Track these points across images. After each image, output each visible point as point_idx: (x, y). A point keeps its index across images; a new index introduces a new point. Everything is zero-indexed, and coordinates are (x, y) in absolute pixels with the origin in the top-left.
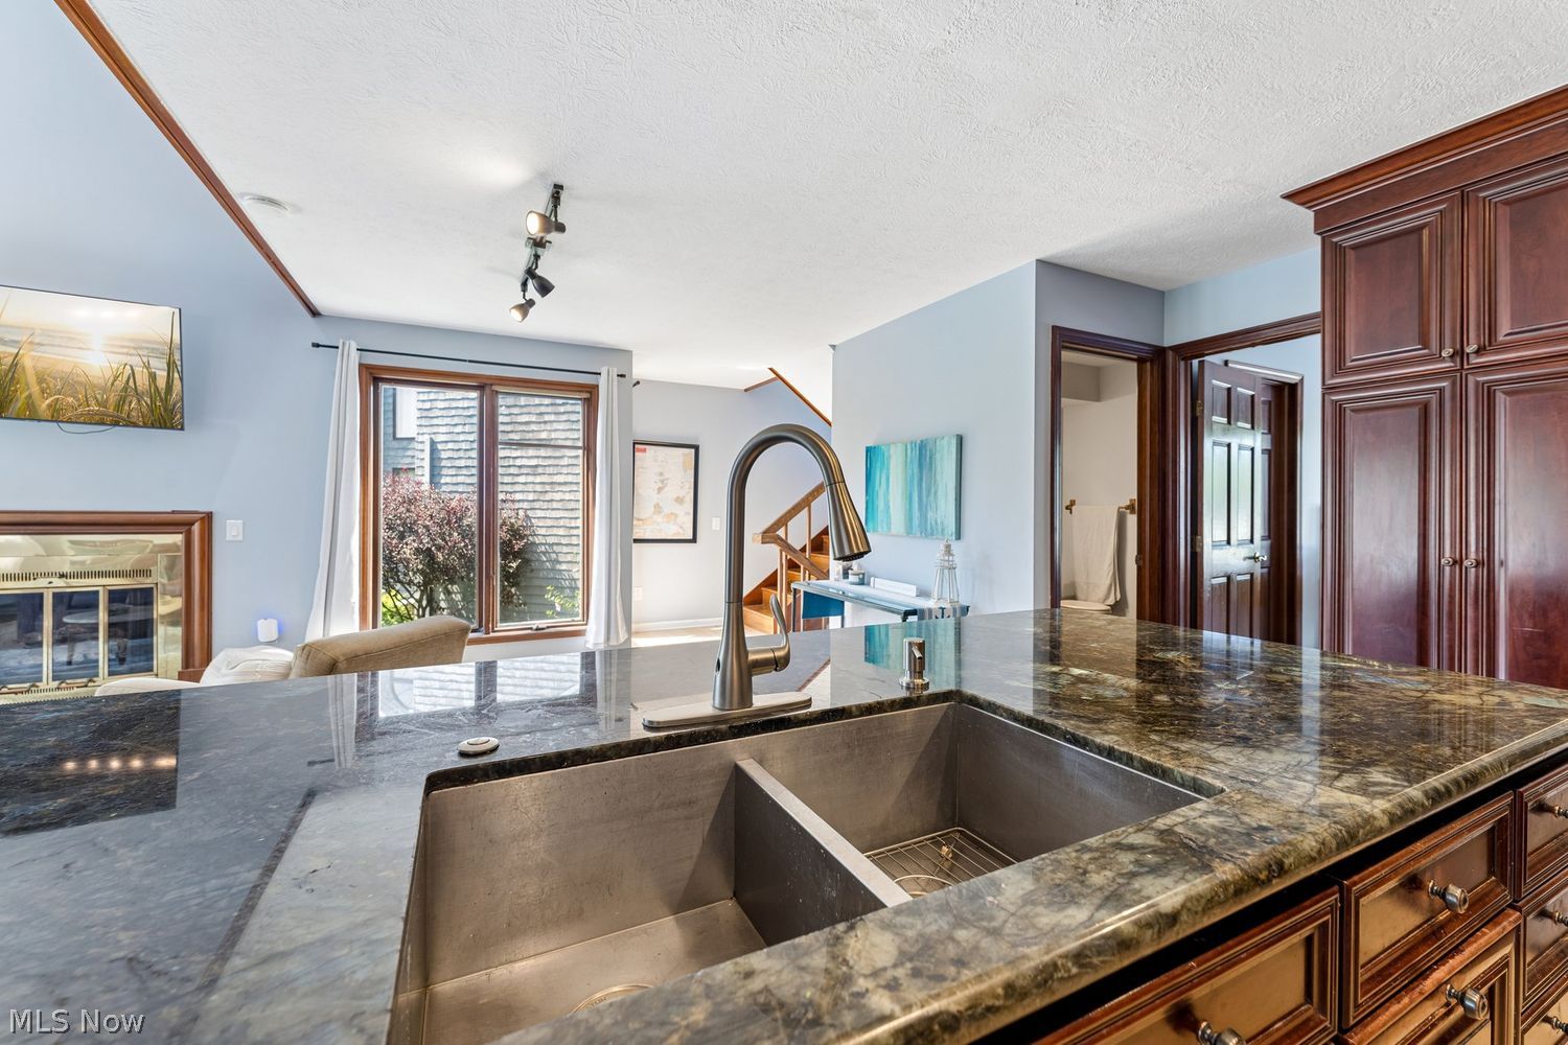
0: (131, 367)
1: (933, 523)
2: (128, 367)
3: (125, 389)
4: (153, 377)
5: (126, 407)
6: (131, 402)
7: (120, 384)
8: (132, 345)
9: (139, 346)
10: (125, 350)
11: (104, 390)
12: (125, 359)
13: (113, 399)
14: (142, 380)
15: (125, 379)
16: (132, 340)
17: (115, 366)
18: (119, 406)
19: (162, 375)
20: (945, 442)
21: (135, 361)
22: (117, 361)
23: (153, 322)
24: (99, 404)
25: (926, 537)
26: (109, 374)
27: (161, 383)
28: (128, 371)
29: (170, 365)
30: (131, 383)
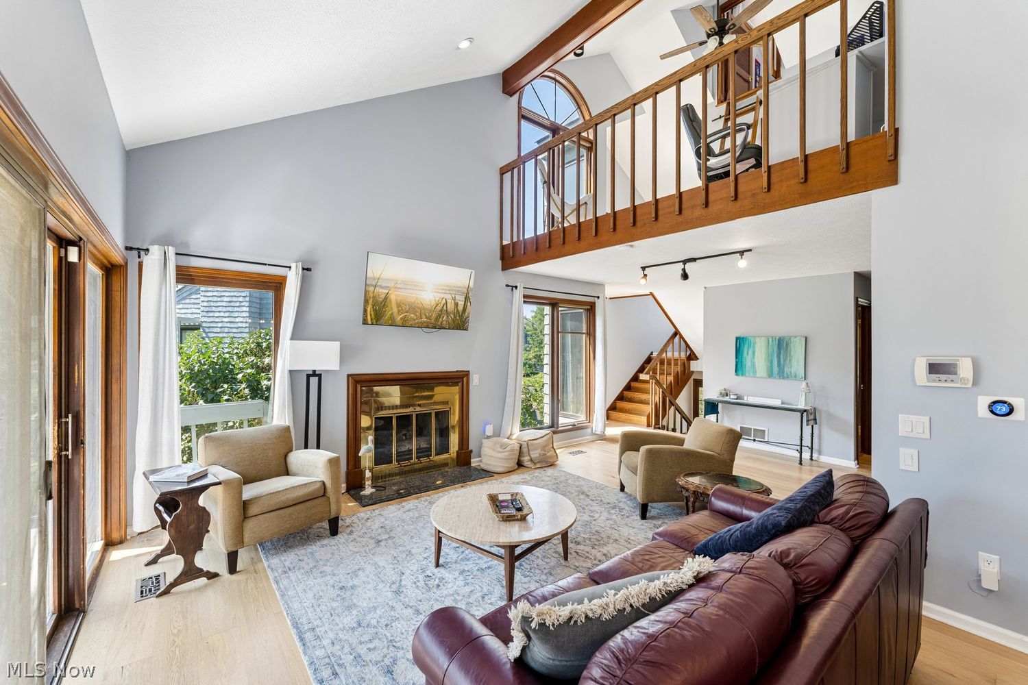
0: (446, 300)
1: (789, 373)
2: (444, 300)
3: (441, 311)
4: (456, 305)
5: (441, 320)
6: (443, 317)
7: (439, 308)
8: (447, 288)
9: (450, 289)
10: (444, 291)
11: (430, 311)
12: (443, 296)
13: (434, 316)
14: (451, 306)
15: (442, 305)
16: (447, 286)
17: (437, 299)
18: (437, 319)
19: (461, 304)
20: (797, 339)
21: (448, 297)
22: (438, 296)
23: (460, 277)
24: (427, 318)
25: (783, 378)
26: (433, 303)
27: (461, 308)
28: (444, 301)
29: (467, 299)
30: (445, 308)
